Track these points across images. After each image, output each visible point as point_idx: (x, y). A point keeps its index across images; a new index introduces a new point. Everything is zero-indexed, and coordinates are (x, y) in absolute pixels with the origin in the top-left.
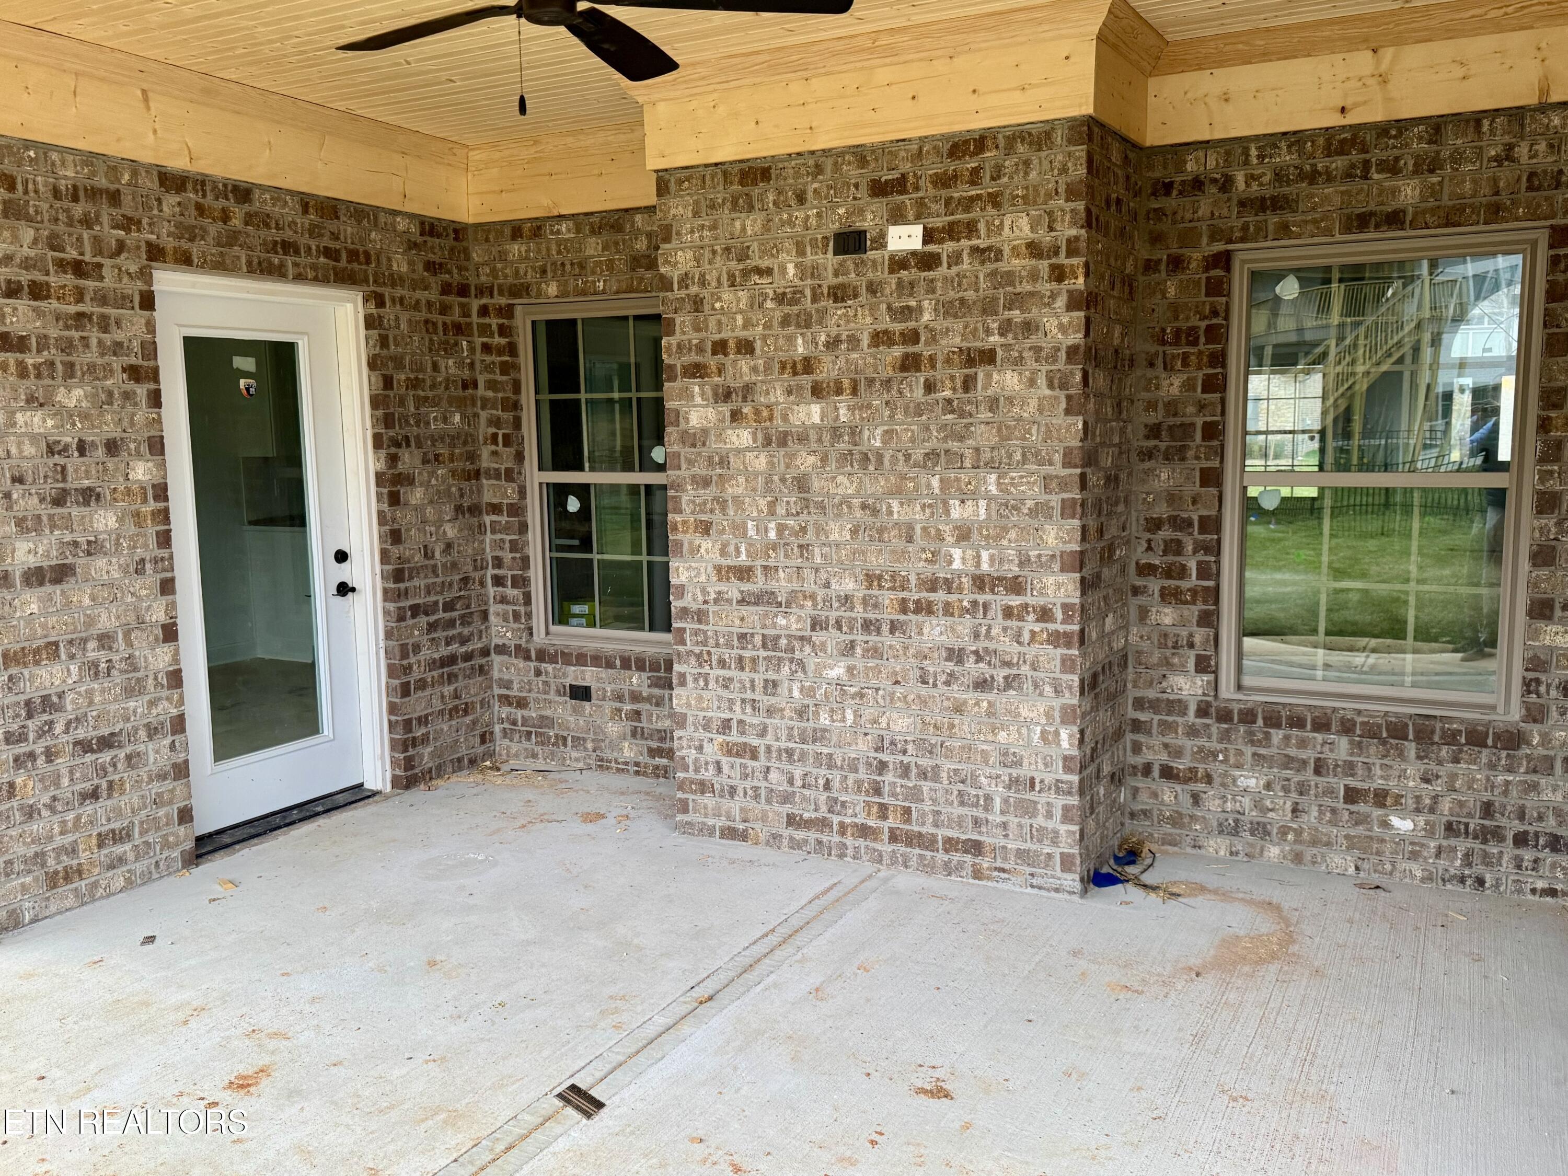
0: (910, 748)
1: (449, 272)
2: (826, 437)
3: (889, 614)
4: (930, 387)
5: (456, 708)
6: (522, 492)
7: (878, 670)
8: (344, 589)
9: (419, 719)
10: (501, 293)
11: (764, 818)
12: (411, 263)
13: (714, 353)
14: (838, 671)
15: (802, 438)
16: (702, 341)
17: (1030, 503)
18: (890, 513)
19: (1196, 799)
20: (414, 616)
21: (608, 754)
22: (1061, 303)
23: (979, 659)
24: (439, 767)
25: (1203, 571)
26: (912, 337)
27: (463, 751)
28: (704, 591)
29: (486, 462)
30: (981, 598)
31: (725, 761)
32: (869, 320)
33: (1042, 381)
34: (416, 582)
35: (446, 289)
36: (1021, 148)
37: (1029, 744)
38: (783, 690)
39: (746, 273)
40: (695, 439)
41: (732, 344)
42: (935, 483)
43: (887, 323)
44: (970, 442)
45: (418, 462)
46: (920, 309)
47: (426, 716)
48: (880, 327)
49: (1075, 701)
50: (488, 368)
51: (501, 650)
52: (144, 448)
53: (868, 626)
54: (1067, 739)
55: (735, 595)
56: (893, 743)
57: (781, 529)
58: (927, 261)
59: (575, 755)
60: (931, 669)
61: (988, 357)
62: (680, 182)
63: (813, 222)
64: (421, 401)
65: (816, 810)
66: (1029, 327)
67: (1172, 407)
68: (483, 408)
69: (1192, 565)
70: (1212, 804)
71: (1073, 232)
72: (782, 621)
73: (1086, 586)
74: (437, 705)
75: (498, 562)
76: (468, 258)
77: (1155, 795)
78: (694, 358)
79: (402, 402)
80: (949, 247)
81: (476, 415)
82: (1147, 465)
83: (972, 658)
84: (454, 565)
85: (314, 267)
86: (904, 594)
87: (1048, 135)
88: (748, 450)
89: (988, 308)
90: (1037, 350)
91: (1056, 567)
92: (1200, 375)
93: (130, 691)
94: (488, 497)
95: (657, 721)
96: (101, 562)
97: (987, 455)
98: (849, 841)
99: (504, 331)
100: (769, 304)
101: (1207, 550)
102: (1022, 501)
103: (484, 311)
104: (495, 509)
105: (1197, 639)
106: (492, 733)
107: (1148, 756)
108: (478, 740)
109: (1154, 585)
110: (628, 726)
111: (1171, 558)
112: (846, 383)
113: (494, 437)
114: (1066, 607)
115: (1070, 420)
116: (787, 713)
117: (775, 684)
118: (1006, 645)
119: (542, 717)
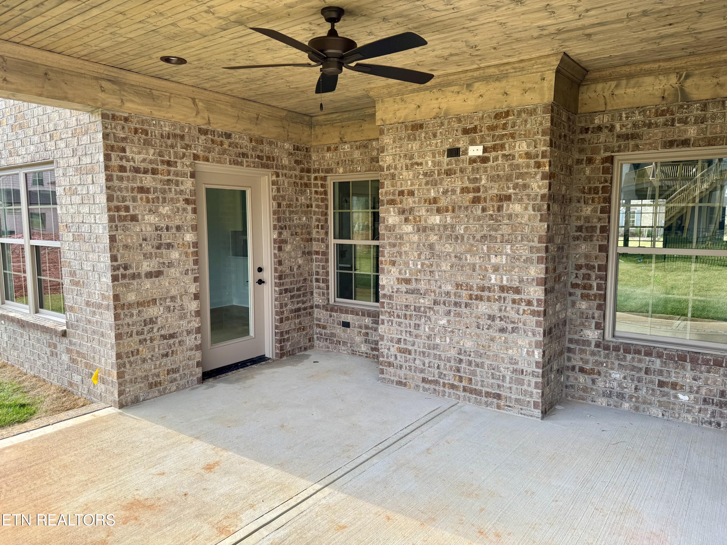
0: (472, 354)
1: (304, 164)
2: (442, 229)
3: (464, 300)
4: (484, 210)
5: (300, 328)
6: (327, 247)
7: (460, 322)
8: (261, 282)
9: (286, 331)
10: (322, 172)
11: (413, 378)
12: (289, 161)
13: (399, 195)
14: (443, 322)
15: (432, 229)
16: (395, 190)
17: (524, 257)
18: (466, 259)
19: (594, 381)
20: (285, 293)
21: (355, 349)
22: (539, 177)
23: (501, 320)
24: (293, 350)
25: (599, 287)
26: (477, 190)
27: (302, 344)
28: (392, 288)
29: (314, 235)
30: (503, 295)
31: (399, 355)
32: (460, 183)
33: (530, 208)
34: (287, 280)
35: (302, 170)
36: (523, 115)
37: (521, 356)
38: (422, 328)
39: (412, 165)
40: (391, 229)
41: (406, 192)
42: (485, 248)
43: (467, 184)
44: (500, 232)
45: (289, 235)
46: (481, 179)
47: (289, 331)
48: (464, 186)
49: (541, 339)
50: (317, 200)
51: (318, 306)
52: (190, 229)
53: (456, 304)
54: (537, 355)
55: (405, 290)
56: (465, 352)
57: (422, 265)
58: (484, 160)
59: (343, 348)
60: (482, 323)
61: (508, 198)
62: (388, 130)
63: (439, 144)
64: (291, 212)
65: (434, 377)
66: (525, 186)
67: (587, 219)
68: (314, 215)
69: (595, 285)
70: (600, 384)
71: (544, 148)
72: (422, 301)
73: (547, 292)
74: (293, 326)
75: (317, 273)
76: (311, 159)
77: (576, 379)
78: (391, 197)
79: (284, 213)
80: (493, 154)
81: (311, 218)
82: (577, 242)
83: (499, 319)
84: (301, 274)
85: (254, 163)
86: (471, 292)
87: (535, 110)
88: (411, 233)
89: (509, 178)
90: (528, 195)
91: (535, 284)
92: (599, 207)
93: (182, 317)
94: (315, 248)
95: (374, 337)
96: (173, 270)
97: (506, 238)
98: (447, 390)
99: (323, 186)
100: (421, 177)
101: (601, 279)
102: (521, 256)
103: (316, 178)
104: (317, 253)
105: (596, 315)
106: (313, 338)
107: (574, 363)
108: (308, 341)
109: (578, 292)
110: (362, 338)
111: (586, 281)
112: (450, 208)
113: (318, 225)
114: (538, 300)
115: (542, 224)
116: (423, 337)
117: (419, 326)
118: (513, 315)
119: (332, 333)
